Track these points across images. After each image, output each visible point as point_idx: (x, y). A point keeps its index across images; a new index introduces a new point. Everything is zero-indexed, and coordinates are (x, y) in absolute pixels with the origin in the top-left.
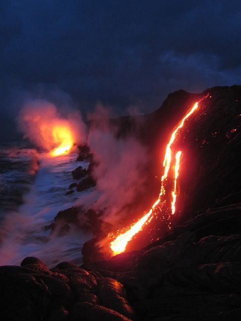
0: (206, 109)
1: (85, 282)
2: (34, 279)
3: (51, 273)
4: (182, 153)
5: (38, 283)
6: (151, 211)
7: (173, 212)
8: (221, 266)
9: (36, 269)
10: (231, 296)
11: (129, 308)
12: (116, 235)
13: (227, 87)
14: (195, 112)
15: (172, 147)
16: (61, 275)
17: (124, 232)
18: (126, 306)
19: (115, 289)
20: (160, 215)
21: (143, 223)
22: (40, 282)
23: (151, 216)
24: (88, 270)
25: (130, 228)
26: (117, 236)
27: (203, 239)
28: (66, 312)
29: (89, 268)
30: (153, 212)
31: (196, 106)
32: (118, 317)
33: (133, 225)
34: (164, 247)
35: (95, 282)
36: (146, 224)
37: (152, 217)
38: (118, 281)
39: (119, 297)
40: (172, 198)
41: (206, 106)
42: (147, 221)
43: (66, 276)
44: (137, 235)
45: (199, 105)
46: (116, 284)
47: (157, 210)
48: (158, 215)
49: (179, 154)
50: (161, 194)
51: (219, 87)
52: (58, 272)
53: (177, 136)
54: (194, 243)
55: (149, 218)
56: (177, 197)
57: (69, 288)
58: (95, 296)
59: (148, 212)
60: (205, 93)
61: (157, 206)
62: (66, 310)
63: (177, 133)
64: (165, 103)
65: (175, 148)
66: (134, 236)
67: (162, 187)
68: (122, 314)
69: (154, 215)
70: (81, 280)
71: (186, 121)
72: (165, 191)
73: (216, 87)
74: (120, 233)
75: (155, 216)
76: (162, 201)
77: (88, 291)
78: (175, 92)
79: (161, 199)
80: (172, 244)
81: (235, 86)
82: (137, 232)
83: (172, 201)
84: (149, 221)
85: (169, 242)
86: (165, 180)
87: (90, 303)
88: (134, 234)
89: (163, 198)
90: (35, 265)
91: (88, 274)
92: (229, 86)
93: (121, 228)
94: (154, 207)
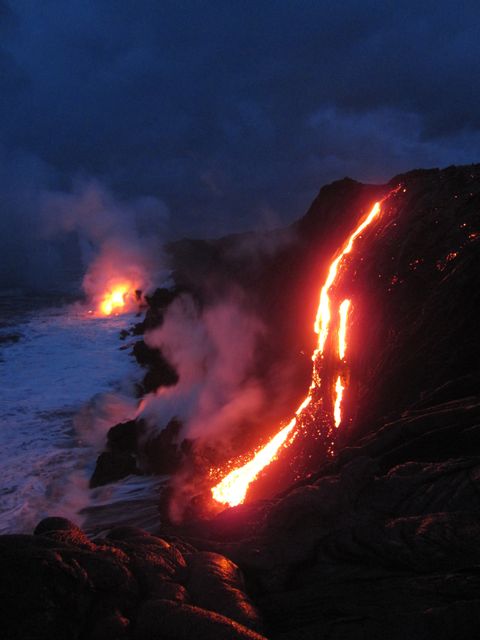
0: (397, 214)
1: (163, 561)
2: (60, 559)
3: (93, 547)
4: (353, 303)
5: (67, 566)
6: (293, 422)
7: (338, 420)
8: (429, 520)
9: (63, 540)
10: (449, 576)
11: (250, 607)
12: (226, 471)
13: (435, 171)
14: (375, 221)
15: (331, 293)
16: (114, 550)
17: (242, 464)
18: (244, 604)
19: (222, 573)
20: (311, 428)
21: (280, 445)
22: (70, 563)
23: (294, 430)
24: (169, 542)
25: (253, 457)
26: (227, 474)
27: (394, 469)
28: (124, 620)
29: (171, 537)
30: (298, 423)
31: (376, 210)
32: (227, 625)
33: (258, 450)
34: (317, 488)
35: (182, 562)
36: (285, 446)
37: (296, 433)
38: (228, 558)
39: (230, 588)
40: (335, 394)
41: (395, 209)
42: (287, 442)
43: (125, 552)
44: (267, 469)
45: (382, 207)
46: (225, 564)
47: (305, 418)
48: (308, 428)
49: (346, 305)
50: (313, 386)
51: (420, 170)
52: (107, 545)
53: (341, 271)
54: (377, 478)
55: (290, 436)
56: (344, 392)
57: (129, 573)
58: (183, 589)
59: (288, 422)
60: (394, 183)
61: (305, 411)
62: (125, 617)
63: (340, 263)
64: (316, 204)
65: (337, 294)
66: (261, 473)
67: (314, 372)
68: (235, 620)
69: (300, 428)
70: (153, 558)
71: (357, 241)
72: (320, 380)
73: (415, 171)
74: (233, 466)
75: (302, 431)
76: (314, 401)
77: (168, 578)
78: (334, 183)
79: (313, 395)
80: (332, 482)
81: (453, 167)
82: (268, 463)
83: (335, 398)
84: (291, 441)
85: (327, 478)
86: (319, 358)
87: (171, 602)
88: (261, 468)
89: (317, 394)
90: (62, 531)
91: (168, 546)
92: (440, 169)
93: (236, 457)
94: (298, 412)
